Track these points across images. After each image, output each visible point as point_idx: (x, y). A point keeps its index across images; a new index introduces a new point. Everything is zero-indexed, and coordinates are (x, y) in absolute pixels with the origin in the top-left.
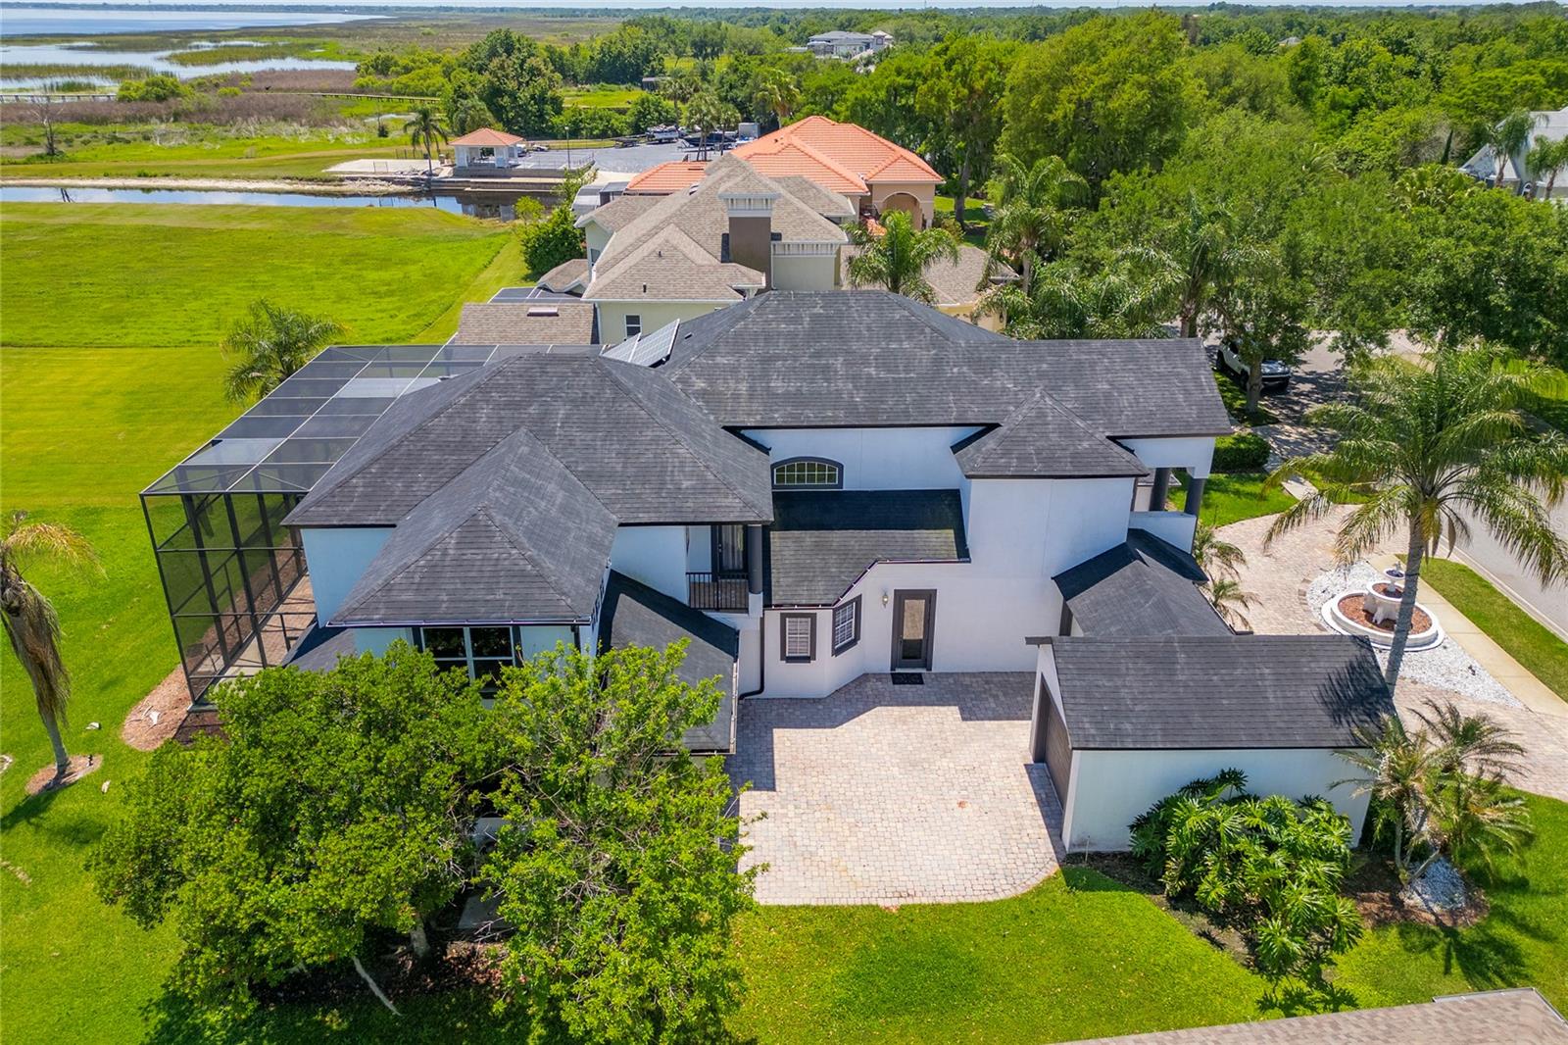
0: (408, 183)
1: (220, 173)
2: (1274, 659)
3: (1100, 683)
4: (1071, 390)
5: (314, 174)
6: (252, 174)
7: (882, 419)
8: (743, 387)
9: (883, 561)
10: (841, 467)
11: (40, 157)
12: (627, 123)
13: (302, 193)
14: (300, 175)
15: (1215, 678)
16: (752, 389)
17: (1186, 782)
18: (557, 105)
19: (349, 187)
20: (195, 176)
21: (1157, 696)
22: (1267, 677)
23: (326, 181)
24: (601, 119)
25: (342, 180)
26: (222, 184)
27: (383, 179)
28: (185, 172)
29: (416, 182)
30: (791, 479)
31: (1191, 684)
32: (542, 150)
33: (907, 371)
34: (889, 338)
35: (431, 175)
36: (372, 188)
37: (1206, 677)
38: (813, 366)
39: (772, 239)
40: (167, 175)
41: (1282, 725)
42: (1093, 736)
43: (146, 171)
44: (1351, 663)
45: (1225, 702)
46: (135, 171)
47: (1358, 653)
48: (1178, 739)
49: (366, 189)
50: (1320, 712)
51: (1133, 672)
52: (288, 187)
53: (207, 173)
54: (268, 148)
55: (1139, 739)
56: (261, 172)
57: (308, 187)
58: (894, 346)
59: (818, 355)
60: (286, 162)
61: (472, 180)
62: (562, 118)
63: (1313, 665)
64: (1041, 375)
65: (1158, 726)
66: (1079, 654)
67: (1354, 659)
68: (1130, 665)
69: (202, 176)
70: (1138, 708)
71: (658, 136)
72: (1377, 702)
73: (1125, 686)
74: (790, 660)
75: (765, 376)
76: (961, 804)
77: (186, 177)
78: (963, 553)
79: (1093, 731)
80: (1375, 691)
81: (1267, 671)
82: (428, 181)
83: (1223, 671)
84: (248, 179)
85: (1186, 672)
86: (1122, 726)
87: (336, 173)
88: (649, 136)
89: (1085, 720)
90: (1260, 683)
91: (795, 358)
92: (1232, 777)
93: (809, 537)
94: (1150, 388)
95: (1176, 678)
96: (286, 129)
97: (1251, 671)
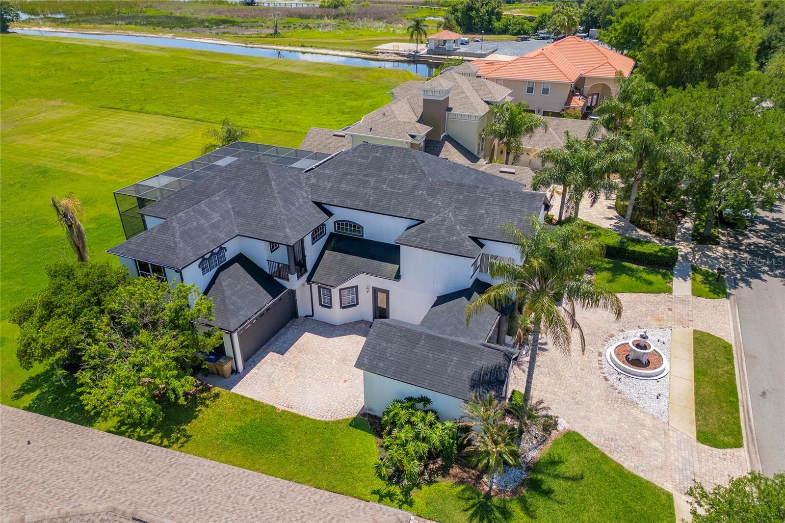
0: (405, 56)
1: (332, 47)
2: (462, 354)
3: (382, 344)
4: (466, 211)
5: (368, 49)
6: (344, 48)
7: (377, 209)
8: (329, 185)
9: (363, 272)
10: (362, 228)
11: (271, 35)
12: (532, 27)
13: (362, 58)
14: (362, 50)
15: (431, 355)
16: (332, 186)
17: (407, 396)
18: (499, 16)
19: (380, 56)
20: (322, 48)
21: (401, 356)
22: (454, 361)
23: (371, 53)
24: (519, 24)
25: (378, 53)
26: (331, 52)
27: (395, 54)
28: (319, 46)
29: (409, 56)
30: (343, 229)
31: (419, 355)
32: (478, 41)
33: (399, 189)
34: (400, 172)
35: (417, 52)
36: (390, 58)
37: (427, 354)
38: (362, 180)
39: (447, 111)
40: (311, 47)
41: (446, 383)
42: (365, 364)
43: (305, 44)
44: (496, 365)
45: (428, 366)
46: (300, 44)
47: (502, 362)
48: (399, 376)
49: (387, 58)
50: (467, 383)
51: (398, 343)
52: (356, 55)
53: (327, 46)
54: (362, 35)
55: (382, 371)
56: (348, 47)
57: (363, 56)
58: (400, 176)
59: (366, 175)
60: (363, 42)
61: (433, 56)
62: (500, 23)
63: (478, 361)
64: (457, 201)
65: (393, 368)
66: (381, 329)
67: (498, 364)
68: (399, 340)
69: (325, 48)
70: (390, 358)
71: (542, 35)
72: (496, 386)
73: (391, 348)
74: (323, 306)
75: (340, 182)
76: (345, 381)
77: (318, 48)
78: (398, 277)
79: (366, 363)
80: (498, 381)
81: (455, 358)
82: (414, 55)
83: (436, 353)
84: (341, 50)
85: (420, 349)
86: (380, 364)
87: (377, 49)
88: (537, 35)
89: (366, 357)
90: (449, 363)
91: (357, 175)
92: (426, 400)
93: (339, 256)
94: (504, 216)
95: (414, 350)
96: (377, 24)
97: (448, 356)
